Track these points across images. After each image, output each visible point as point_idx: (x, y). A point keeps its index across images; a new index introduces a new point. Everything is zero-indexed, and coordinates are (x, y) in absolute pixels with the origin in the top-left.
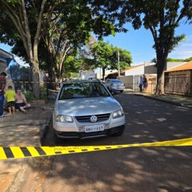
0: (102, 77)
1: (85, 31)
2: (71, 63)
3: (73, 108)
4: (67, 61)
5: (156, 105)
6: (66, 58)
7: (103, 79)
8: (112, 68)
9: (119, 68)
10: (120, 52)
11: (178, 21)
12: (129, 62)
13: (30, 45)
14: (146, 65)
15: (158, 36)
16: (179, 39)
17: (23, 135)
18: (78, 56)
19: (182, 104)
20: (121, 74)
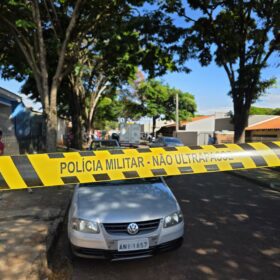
0: (151, 131)
1: (130, 65)
2: (107, 108)
3: (102, 207)
4: (102, 105)
5: (233, 185)
6: (99, 101)
7: (152, 134)
8: (167, 118)
9: (177, 118)
10: (180, 96)
11: (266, 59)
12: (193, 111)
13: (46, 87)
14: (218, 117)
15: (236, 79)
16: (267, 84)
17: (20, 242)
18: (118, 98)
19: (272, 185)
20: (180, 128)
